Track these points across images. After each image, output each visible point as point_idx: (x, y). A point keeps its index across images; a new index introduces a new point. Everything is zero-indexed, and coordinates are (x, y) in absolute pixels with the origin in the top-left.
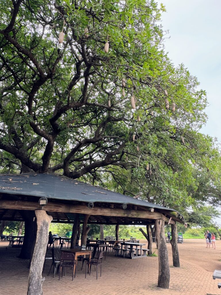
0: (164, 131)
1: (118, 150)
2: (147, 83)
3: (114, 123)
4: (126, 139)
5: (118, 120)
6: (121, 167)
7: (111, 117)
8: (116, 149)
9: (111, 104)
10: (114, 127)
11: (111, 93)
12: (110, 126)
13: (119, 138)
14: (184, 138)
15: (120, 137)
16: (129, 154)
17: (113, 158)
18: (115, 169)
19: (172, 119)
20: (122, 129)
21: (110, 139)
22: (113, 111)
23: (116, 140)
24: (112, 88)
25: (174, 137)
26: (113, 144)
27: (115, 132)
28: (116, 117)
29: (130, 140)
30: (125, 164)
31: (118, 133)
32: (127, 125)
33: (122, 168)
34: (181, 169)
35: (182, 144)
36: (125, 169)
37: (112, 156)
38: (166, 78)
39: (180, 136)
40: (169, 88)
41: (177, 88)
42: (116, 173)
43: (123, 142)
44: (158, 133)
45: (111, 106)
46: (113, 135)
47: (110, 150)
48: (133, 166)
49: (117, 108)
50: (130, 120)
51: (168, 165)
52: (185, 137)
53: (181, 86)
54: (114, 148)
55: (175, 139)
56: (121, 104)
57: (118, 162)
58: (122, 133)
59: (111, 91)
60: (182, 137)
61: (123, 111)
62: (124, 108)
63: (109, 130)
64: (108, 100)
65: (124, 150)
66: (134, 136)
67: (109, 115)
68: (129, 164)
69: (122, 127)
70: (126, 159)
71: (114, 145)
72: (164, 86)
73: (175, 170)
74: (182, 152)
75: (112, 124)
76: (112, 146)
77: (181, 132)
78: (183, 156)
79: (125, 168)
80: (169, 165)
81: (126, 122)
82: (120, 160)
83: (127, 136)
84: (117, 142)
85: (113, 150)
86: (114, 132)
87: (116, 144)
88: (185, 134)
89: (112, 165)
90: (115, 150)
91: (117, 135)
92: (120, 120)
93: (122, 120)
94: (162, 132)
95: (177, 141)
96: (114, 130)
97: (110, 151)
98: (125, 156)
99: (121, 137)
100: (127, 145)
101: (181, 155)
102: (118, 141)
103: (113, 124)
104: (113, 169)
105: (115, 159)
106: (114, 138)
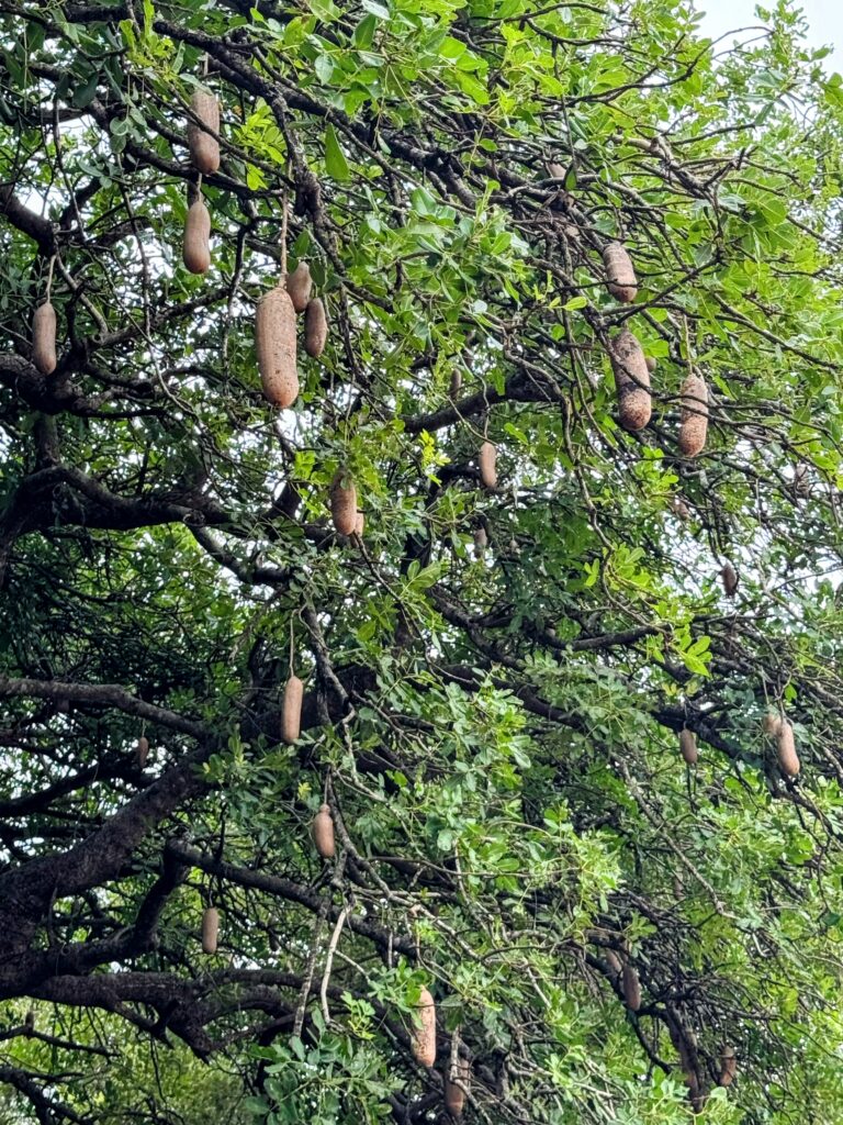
0: (605, 649)
1: (113, 830)
2: (440, 153)
3: (88, 549)
4: (209, 715)
5: (129, 519)
6: (142, 1026)
7: (63, 475)
8: (99, 819)
9: (58, 346)
10: (89, 592)
11: (74, 225)
12: (44, 572)
13: (131, 709)
14: (799, 727)
15: (147, 693)
16: (238, 878)
17: (56, 924)
18: (70, 1046)
19: (681, 532)
20: (171, 611)
21: (42, 716)
22: (87, 414)
23: (103, 730)
24: (85, 183)
25: (704, 715)
26: (63, 772)
27: (96, 641)
28: (117, 486)
29: (247, 735)
30: (185, 988)
31: (126, 656)
32: (225, 572)
33: (156, 1032)
34: (767, 1047)
35: (776, 794)
36: (183, 1052)
37: (47, 898)
38: (620, 129)
39: (762, 704)
40: (654, 231)
41: (726, 229)
42: (83, 1098)
43: (174, 749)
44: (541, 664)
45: (65, 366)
46: (76, 673)
47: (32, 831)
48: (275, 1009)
49: (127, 384)
50: (264, 517)
51: (642, 1011)
52: (807, 721)
53: (760, 219)
54: (76, 816)
55: (711, 739)
56: (171, 355)
57: (115, 966)
58: (168, 658)
59: (70, 213)
60: (775, 717)
61: (195, 419)
62: (198, 397)
63: (32, 614)
64: (27, 298)
65: (180, 833)
66: (295, 691)
67: (41, 454)
68: (237, 991)
69: (177, 589)
70: (200, 936)
71: (82, 780)
72: (600, 203)
73: (709, 1061)
74: (778, 871)
75: (64, 552)
76: (62, 786)
77: (764, 661)
78: (792, 915)
79: (189, 1040)
80: (651, 1011)
81: (219, 537)
82: (134, 944)
83: (228, 684)
84: (116, 751)
85: (62, 835)
86: (80, 634)
87: (104, 773)
88: (803, 688)
89: (47, 1007)
90: (82, 833)
91: (113, 670)
92: (154, 511)
93: (178, 518)
94: (579, 665)
95: (732, 753)
96: (89, 619)
97: (30, 846)
98: (189, 902)
99: (162, 692)
100: (216, 787)
101: (767, 898)
102: (129, 736)
103: (73, 555)
104: (54, 1042)
105: (80, 936)
106: (75, 704)
